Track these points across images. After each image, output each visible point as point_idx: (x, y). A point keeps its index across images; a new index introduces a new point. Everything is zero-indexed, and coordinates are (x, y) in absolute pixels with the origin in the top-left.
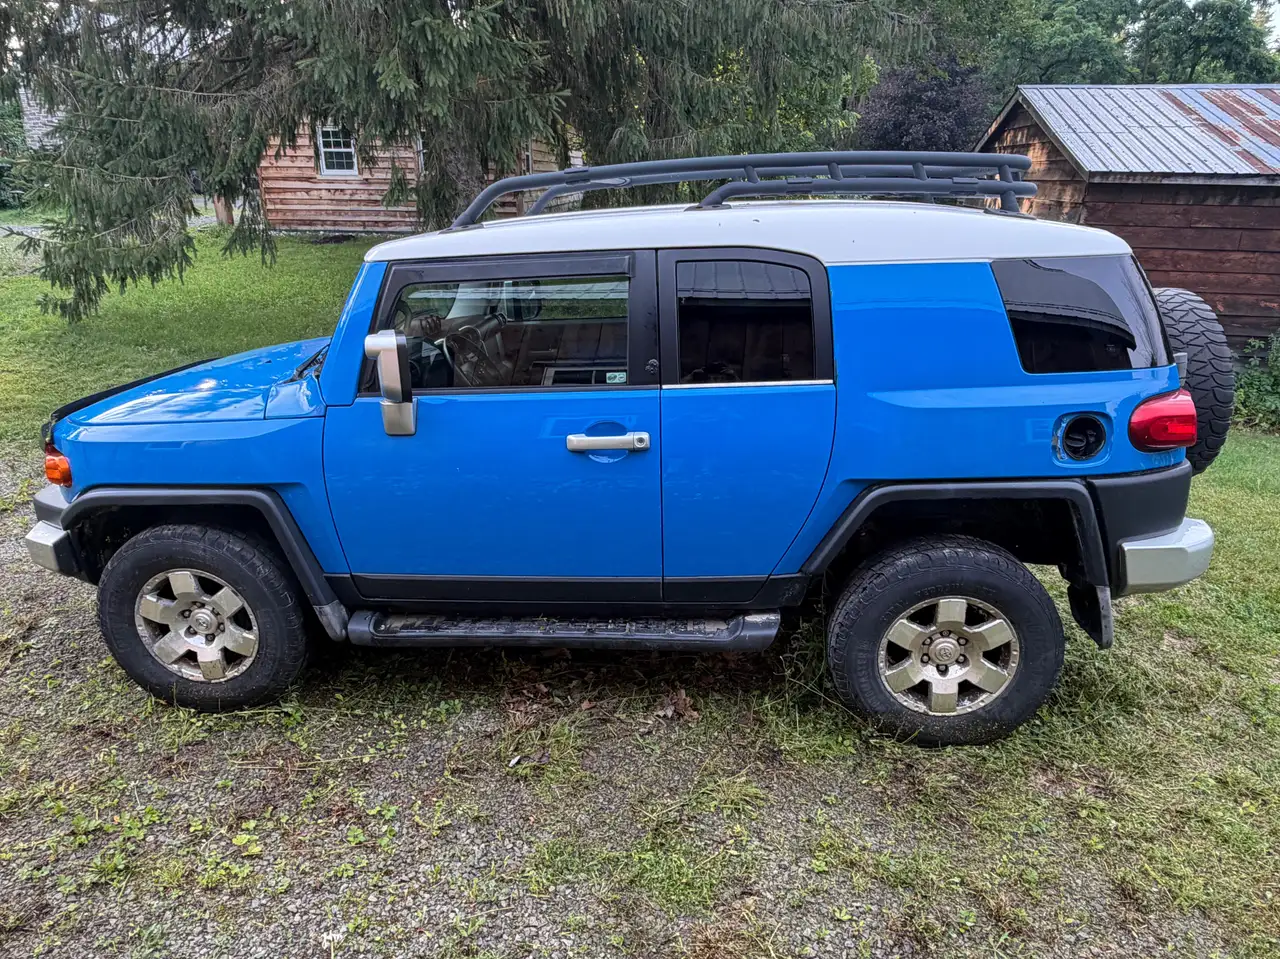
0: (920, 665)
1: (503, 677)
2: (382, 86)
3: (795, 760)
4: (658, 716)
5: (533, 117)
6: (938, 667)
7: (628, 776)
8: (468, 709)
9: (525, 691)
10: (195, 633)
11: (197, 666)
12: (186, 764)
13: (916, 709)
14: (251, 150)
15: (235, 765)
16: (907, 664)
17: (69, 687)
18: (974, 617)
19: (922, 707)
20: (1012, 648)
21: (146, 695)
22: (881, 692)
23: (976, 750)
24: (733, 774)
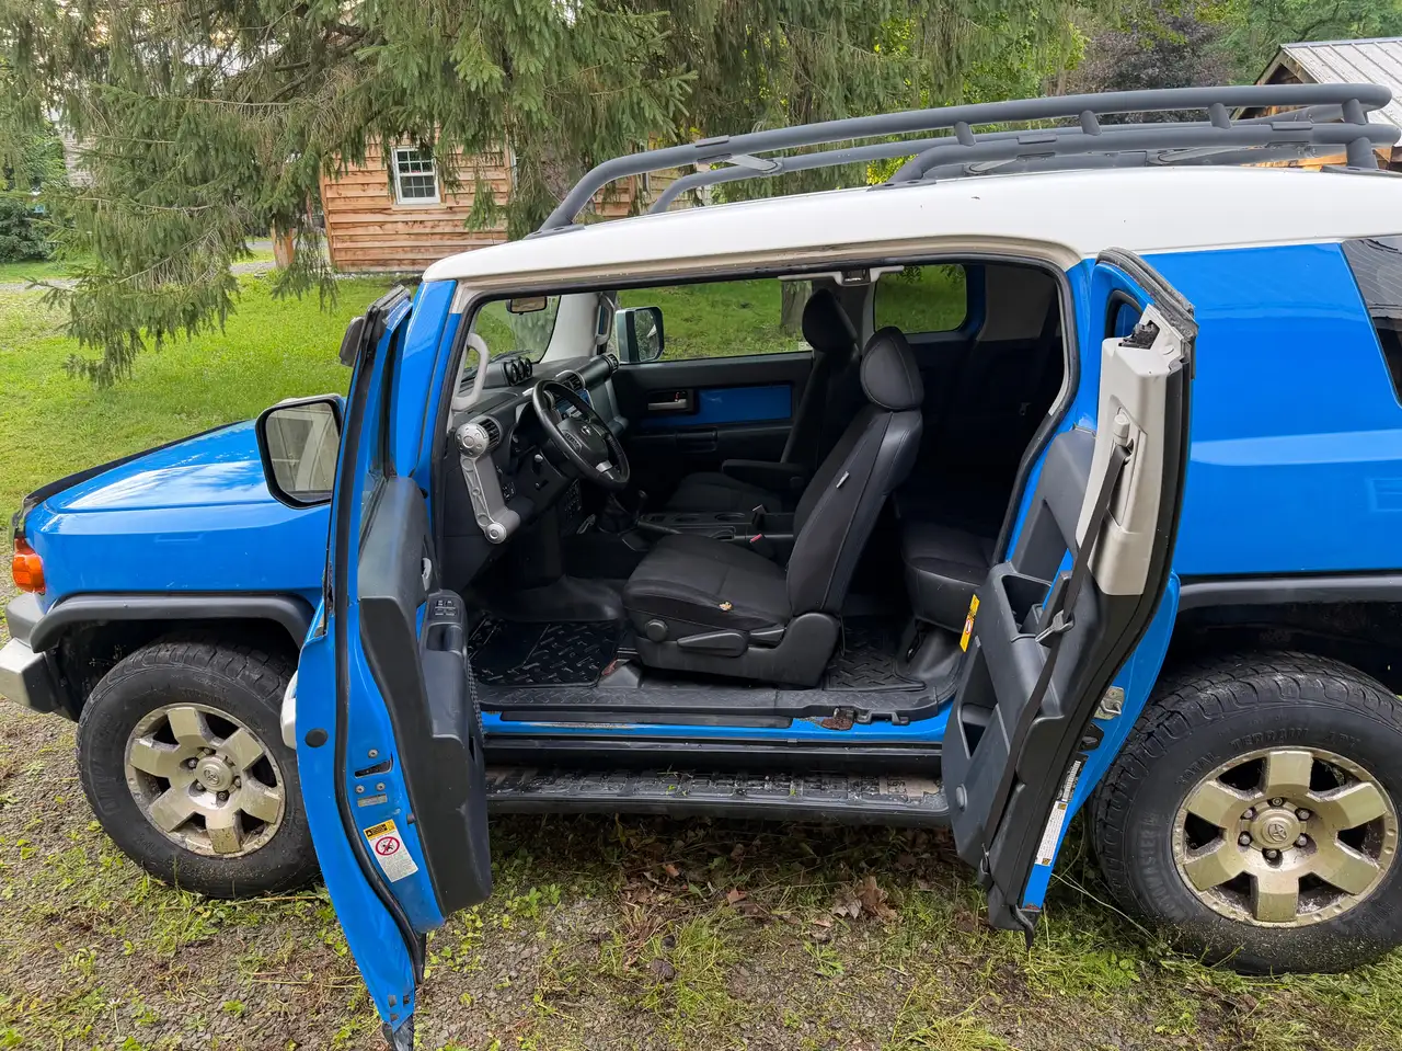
0: (1238, 849)
1: (617, 852)
2: (461, 76)
3: (1047, 989)
4: (838, 915)
5: (651, 111)
6: (1265, 852)
7: (797, 1009)
8: (568, 898)
9: (648, 875)
10: (204, 790)
11: (206, 834)
12: (184, 975)
13: (1232, 916)
14: (305, 168)
15: (246, 979)
16: (1218, 847)
17: (46, 857)
18: (1323, 778)
19: (1241, 914)
20: (1387, 825)
21: (141, 871)
22: (1179, 890)
23: (1327, 981)
24: (955, 1010)
